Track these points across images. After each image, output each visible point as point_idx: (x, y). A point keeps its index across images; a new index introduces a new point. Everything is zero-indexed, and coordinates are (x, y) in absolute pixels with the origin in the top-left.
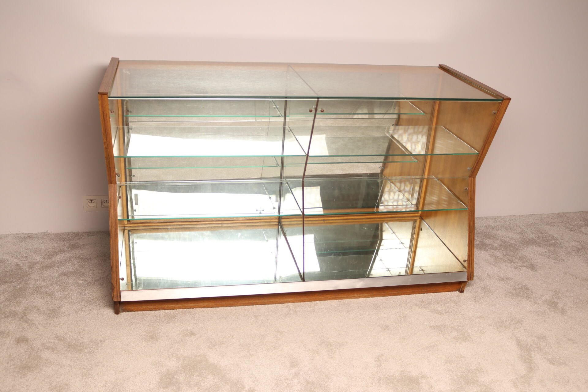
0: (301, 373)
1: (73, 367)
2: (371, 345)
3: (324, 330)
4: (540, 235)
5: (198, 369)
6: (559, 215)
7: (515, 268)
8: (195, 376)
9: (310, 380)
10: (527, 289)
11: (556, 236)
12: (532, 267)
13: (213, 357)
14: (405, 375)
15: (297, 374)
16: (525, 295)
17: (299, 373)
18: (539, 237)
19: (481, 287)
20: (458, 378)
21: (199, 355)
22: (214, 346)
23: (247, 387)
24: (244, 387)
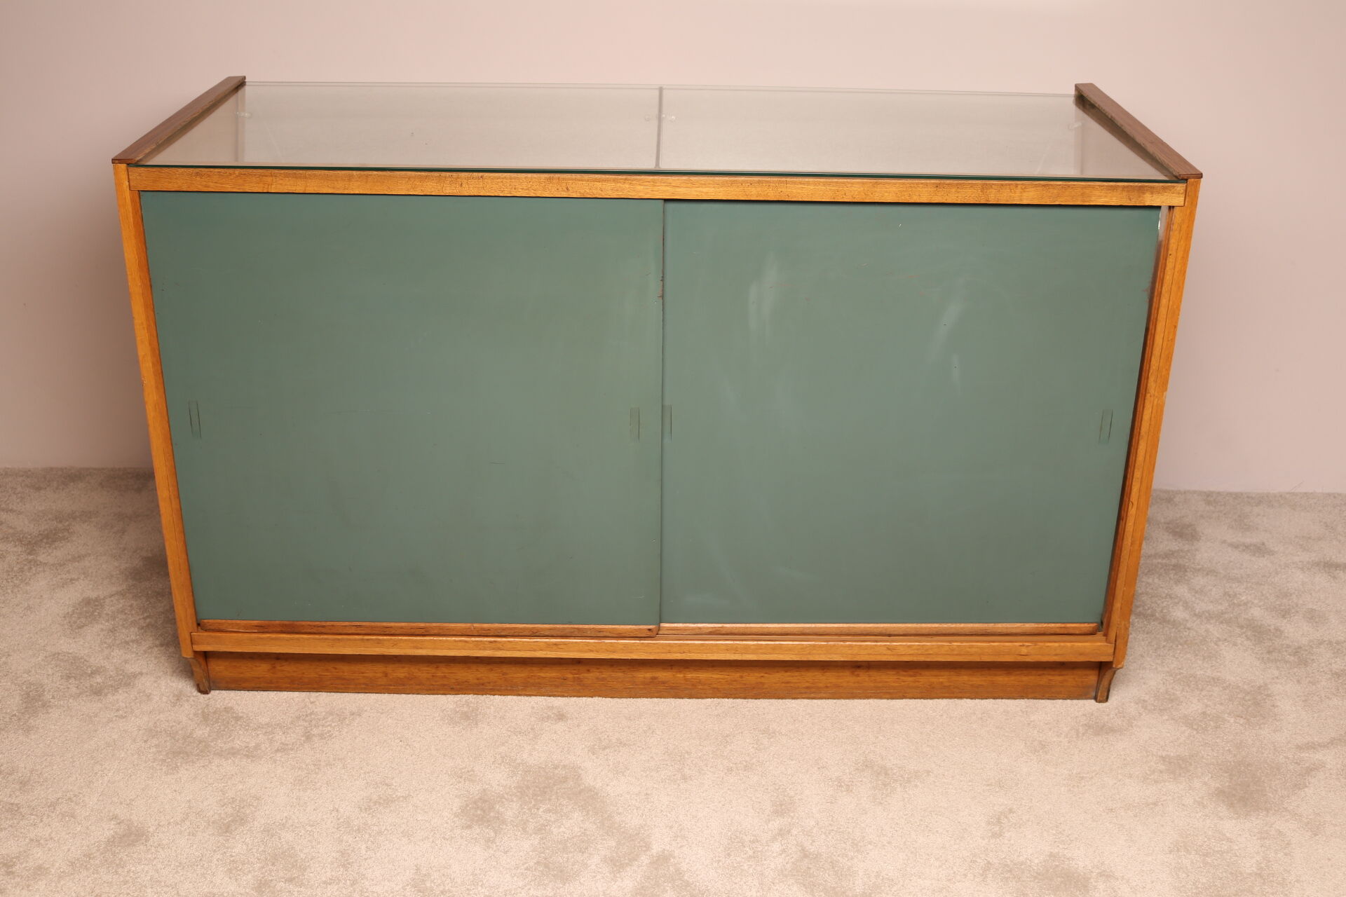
0: (794, 832)
1: (279, 763)
2: (988, 785)
3: (881, 738)
5: (554, 797)
8: (541, 810)
9: (812, 851)
13: (595, 774)
14: (1057, 866)
15: (782, 833)
17: (789, 832)
19: (1331, 671)
21: (564, 766)
22: (604, 749)
23: (656, 849)
24: (648, 847)
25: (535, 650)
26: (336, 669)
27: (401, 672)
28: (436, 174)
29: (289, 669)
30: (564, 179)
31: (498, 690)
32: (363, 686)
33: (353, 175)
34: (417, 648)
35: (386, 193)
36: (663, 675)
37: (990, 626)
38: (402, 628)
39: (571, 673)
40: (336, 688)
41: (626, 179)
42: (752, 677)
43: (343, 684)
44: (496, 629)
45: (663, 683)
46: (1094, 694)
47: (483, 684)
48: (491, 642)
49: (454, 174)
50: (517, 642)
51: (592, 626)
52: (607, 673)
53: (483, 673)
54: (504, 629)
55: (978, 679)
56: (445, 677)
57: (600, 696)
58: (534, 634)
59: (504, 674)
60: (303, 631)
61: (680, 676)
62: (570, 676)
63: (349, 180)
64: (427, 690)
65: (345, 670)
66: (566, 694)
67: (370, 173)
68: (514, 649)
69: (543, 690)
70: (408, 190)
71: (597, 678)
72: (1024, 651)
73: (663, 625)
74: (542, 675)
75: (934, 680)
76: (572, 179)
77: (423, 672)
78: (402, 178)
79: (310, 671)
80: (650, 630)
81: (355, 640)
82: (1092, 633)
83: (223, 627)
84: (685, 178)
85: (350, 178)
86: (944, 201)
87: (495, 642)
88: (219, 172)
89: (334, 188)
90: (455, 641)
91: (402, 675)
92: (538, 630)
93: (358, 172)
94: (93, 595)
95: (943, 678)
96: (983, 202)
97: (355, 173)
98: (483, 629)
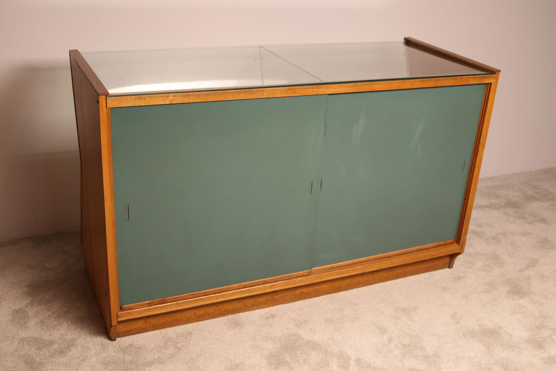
0: (394, 338)
1: (175, 363)
2: (440, 306)
4: (537, 191)
5: (299, 348)
6: (546, 171)
7: (530, 223)
8: (299, 354)
9: (405, 344)
10: (549, 241)
11: (551, 190)
12: (543, 221)
13: (306, 335)
14: (484, 328)
15: (390, 340)
16: (550, 247)
17: (392, 339)
18: (537, 193)
20: (529, 325)
21: (292, 335)
22: (301, 324)
23: (353, 358)
24: (350, 358)
25: (265, 290)
26: (174, 316)
27: (201, 312)
28: (244, 90)
29: (153, 321)
30: (294, 89)
31: (241, 311)
32: (185, 321)
33: (209, 93)
34: (217, 299)
35: (223, 100)
36: (305, 290)
37: (422, 247)
38: (211, 291)
39: (271, 297)
40: (173, 325)
41: (317, 87)
42: (337, 284)
43: (176, 323)
44: (250, 284)
45: (305, 293)
46: (448, 266)
47: (235, 309)
48: (248, 290)
49: (251, 90)
50: (258, 288)
51: (287, 275)
52: (285, 294)
53: (236, 305)
54: (253, 283)
55: (413, 268)
56: (220, 310)
57: (281, 304)
58: (265, 283)
59: (245, 303)
60: (168, 302)
61: (312, 289)
62: (270, 298)
63: (208, 96)
64: (212, 317)
65: (178, 316)
66: (268, 306)
67: (217, 92)
68: (257, 291)
69: (259, 307)
70: (232, 98)
71: (280, 297)
72: (434, 254)
73: (313, 269)
74: (259, 300)
75: (399, 271)
76: (297, 88)
77: (211, 310)
78: (230, 92)
79: (162, 320)
80: (309, 272)
81: (191, 301)
82: (453, 243)
83: (132, 308)
84: (338, 85)
85: (208, 95)
86: (423, 87)
87: (249, 289)
88: (150, 96)
89: (201, 100)
90: (233, 292)
91: (201, 313)
92: (267, 281)
93: (212, 92)
94: (17, 308)
95: (401, 270)
96: (436, 86)
97: (210, 92)
98: (245, 285)
